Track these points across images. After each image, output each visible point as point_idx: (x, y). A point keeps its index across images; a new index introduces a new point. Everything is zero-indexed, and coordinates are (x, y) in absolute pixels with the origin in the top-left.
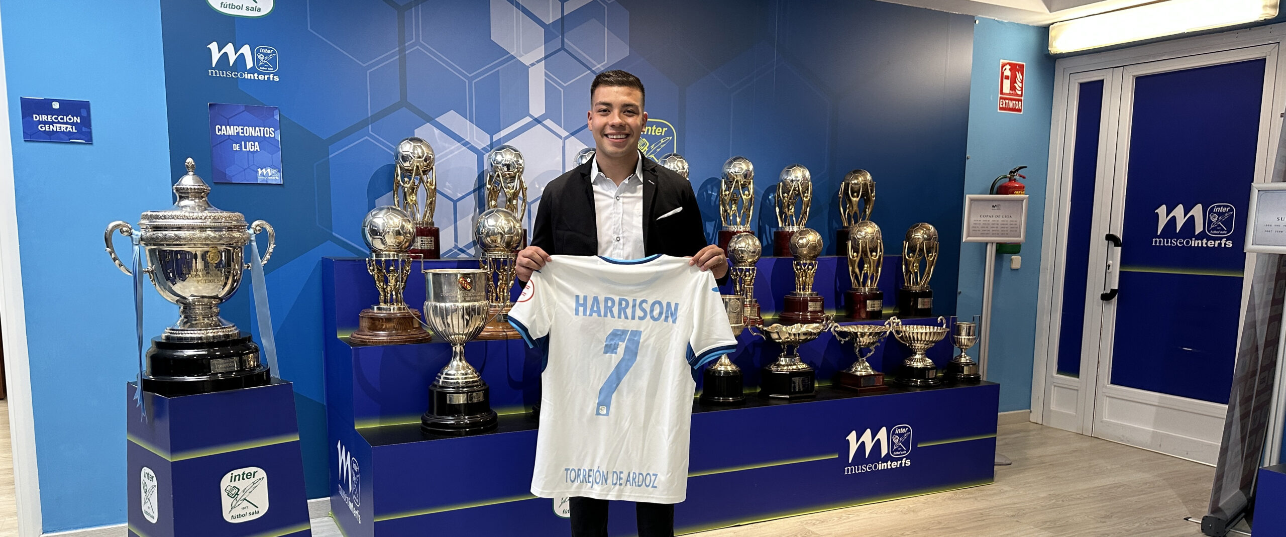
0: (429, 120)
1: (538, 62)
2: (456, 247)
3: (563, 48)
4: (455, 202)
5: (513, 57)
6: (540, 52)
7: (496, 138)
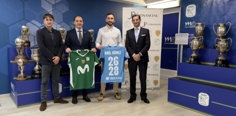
0: (29, 21)
1: (51, 11)
2: (35, 45)
3: (56, 9)
4: (35, 37)
5: (46, 10)
6: (51, 9)
7: (43, 25)
